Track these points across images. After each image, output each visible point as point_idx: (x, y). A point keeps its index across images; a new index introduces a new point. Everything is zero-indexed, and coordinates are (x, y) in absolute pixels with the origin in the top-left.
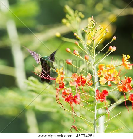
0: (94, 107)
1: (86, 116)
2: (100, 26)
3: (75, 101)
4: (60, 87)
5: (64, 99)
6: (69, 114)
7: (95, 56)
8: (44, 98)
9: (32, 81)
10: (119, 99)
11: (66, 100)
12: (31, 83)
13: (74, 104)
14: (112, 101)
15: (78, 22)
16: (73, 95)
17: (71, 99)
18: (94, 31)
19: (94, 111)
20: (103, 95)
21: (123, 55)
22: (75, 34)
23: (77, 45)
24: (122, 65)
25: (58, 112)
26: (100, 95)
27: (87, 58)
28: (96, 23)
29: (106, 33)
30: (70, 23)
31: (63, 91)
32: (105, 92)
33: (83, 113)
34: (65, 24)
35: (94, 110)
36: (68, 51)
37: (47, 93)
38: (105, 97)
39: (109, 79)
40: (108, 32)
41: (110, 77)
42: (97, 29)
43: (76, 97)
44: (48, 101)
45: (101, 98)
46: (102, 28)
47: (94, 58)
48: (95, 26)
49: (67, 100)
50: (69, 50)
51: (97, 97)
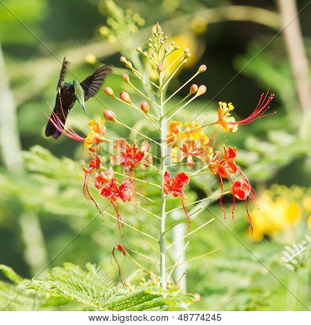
0: (161, 207)
1: (147, 225)
2: (173, 42)
3: (121, 196)
4: (91, 166)
5: (100, 191)
6: (113, 220)
7: (163, 104)
8: (62, 188)
9: (38, 154)
10: (214, 190)
11: (102, 194)
12: (36, 158)
13: (119, 200)
14: (201, 194)
15: (131, 33)
16: (118, 184)
17: (113, 191)
18: (162, 52)
19: (161, 216)
20: (179, 183)
21: (220, 103)
22: (123, 59)
23: (126, 81)
24: (217, 123)
25: (90, 216)
26: (171, 182)
27: (145, 108)
28: (166, 37)
29: (186, 57)
30: (115, 35)
31: (97, 175)
32: (183, 178)
33: (142, 217)
34: (106, 38)
35: (159, 213)
36: (108, 94)
37: (68, 177)
38: (181, 186)
39: (189, 151)
40: (189, 55)
41: (191, 148)
42: (167, 50)
43: (122, 187)
44: (70, 194)
45: (174, 190)
46: (178, 47)
47: (162, 107)
48: (163, 42)
49: (106, 192)
50: (110, 91)
51: (166, 189)
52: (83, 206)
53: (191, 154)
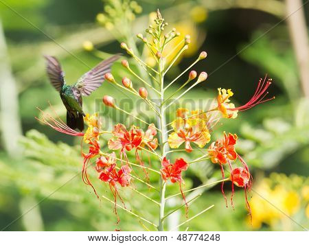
0: (161, 192)
1: (142, 211)
2: (174, 29)
3: (120, 181)
4: (91, 151)
5: (99, 174)
6: (108, 206)
7: (163, 90)
8: (58, 174)
9: (34, 138)
10: (209, 177)
11: (100, 178)
12: (32, 143)
13: (118, 185)
14: (196, 182)
15: (128, 20)
16: (117, 168)
17: (112, 176)
18: (162, 39)
19: (160, 202)
20: (177, 169)
21: (219, 89)
22: (124, 45)
23: (126, 67)
24: (217, 109)
25: (85, 202)
26: (170, 167)
27: (143, 94)
28: (167, 24)
29: (186, 44)
30: (113, 23)
31: (97, 160)
32: (181, 163)
33: (137, 204)
34: (103, 25)
35: (158, 198)
36: (108, 80)
37: (64, 163)
38: (180, 172)
39: (187, 137)
40: (189, 42)
41: (189, 133)
42: (167, 36)
43: (121, 172)
44: (66, 179)
45: (172, 176)
46: (178, 34)
47: (162, 94)
48: (163, 28)
49: (104, 177)
50: (111, 77)
51: (165, 174)
52: (79, 192)
53: (189, 140)
